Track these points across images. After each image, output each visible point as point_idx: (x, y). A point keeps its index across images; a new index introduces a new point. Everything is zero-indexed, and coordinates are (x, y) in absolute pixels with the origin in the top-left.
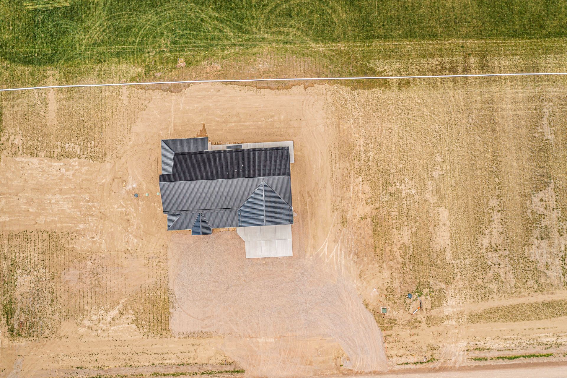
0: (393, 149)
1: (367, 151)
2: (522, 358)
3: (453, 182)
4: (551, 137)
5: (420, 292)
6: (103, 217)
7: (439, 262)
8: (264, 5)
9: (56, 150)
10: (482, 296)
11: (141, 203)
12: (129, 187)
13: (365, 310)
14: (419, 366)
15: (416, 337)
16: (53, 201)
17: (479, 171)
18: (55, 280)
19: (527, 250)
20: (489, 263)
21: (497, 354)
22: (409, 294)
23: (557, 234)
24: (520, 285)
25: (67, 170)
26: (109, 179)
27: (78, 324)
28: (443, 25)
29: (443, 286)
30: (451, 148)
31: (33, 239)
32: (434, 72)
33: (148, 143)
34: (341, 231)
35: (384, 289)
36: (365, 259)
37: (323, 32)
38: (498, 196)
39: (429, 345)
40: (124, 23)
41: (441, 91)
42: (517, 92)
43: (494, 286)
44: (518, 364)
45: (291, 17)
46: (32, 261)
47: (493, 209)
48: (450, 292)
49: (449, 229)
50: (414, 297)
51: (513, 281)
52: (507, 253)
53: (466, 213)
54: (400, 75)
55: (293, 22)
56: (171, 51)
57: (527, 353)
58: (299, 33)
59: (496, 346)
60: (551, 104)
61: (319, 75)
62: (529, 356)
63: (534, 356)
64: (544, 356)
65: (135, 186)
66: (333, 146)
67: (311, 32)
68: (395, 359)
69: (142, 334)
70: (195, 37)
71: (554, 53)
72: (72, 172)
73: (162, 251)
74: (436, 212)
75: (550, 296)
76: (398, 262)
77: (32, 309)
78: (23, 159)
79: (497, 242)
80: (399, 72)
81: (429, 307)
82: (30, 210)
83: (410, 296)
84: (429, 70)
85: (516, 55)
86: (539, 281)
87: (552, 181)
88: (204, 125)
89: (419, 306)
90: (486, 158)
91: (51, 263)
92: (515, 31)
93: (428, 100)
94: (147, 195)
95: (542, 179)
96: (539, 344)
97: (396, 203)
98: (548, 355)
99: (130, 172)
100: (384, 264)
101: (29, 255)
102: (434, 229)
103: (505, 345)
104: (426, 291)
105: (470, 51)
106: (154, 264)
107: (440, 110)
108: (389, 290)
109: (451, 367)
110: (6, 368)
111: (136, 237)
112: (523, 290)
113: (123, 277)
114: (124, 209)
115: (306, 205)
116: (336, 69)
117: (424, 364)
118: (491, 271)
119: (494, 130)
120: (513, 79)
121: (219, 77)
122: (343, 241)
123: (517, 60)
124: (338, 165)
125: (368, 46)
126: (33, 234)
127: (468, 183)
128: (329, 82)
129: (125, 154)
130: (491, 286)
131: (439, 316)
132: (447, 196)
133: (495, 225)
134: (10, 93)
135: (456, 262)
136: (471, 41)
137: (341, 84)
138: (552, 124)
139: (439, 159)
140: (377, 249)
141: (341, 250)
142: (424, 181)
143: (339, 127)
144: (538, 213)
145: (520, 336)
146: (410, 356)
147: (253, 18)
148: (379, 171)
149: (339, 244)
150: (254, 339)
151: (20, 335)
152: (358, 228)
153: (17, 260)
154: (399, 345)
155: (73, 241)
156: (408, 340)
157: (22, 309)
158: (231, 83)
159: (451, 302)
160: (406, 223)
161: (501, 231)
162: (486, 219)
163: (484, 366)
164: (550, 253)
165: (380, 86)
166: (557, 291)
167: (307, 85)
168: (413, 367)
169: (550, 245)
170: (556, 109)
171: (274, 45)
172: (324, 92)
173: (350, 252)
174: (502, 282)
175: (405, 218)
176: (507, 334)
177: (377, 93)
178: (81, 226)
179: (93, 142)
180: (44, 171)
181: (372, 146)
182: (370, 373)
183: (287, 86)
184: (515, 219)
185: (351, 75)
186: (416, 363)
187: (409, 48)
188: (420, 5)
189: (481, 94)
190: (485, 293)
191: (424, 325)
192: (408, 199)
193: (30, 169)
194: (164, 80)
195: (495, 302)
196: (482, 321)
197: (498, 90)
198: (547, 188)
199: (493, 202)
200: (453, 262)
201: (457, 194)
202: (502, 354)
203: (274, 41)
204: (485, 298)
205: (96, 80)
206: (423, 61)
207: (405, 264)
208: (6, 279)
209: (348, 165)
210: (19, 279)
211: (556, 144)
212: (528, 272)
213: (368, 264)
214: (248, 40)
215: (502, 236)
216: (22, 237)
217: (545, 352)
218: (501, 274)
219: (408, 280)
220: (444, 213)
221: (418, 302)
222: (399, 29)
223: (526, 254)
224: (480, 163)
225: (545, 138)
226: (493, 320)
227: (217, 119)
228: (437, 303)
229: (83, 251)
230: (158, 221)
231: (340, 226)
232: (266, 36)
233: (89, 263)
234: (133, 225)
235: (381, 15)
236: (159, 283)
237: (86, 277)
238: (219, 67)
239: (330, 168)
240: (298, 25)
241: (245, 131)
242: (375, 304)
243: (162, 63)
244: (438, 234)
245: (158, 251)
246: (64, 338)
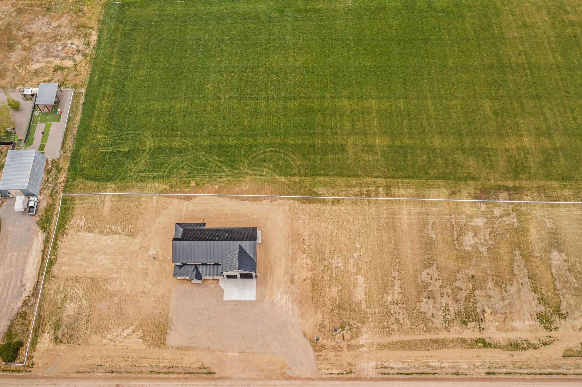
0: (328, 239)
1: (310, 239)
2: (415, 374)
3: (367, 260)
4: (434, 236)
5: (343, 329)
6: (130, 270)
7: (357, 309)
8: (249, 155)
9: (106, 230)
10: (387, 333)
11: (156, 263)
12: (150, 253)
13: (304, 338)
14: (340, 376)
15: (339, 357)
16: (99, 259)
17: (385, 254)
18: (92, 308)
19: (418, 305)
20: (392, 312)
21: (397, 371)
22: (335, 329)
23: (439, 295)
24: (414, 327)
25: (111, 241)
26: (137, 248)
27: (103, 337)
28: (362, 170)
29: (360, 325)
30: (366, 240)
31: (81, 281)
32: (356, 196)
33: (166, 228)
34: (290, 287)
35: (318, 325)
36: (306, 305)
37: (285, 171)
38: (398, 270)
39: (348, 363)
40: (159, 161)
41: (360, 206)
42: (410, 209)
43: (395, 327)
44: (412, 378)
45: (265, 162)
46: (78, 296)
47: (394, 278)
48: (364, 329)
49: (364, 289)
50: (339, 331)
51: (409, 324)
52: (405, 306)
53: (376, 279)
54: (334, 196)
55: (266, 165)
56: (187, 177)
57: (419, 371)
58: (270, 171)
59: (397, 366)
60: (433, 217)
61: (280, 194)
62: (420, 374)
63: (424, 373)
64: (432, 374)
65: (154, 253)
66: (287, 236)
67: (277, 171)
68: (323, 371)
69: (146, 345)
70: (204, 170)
71: (435, 188)
72: (114, 243)
73: (167, 293)
74: (355, 278)
75: (435, 335)
76: (328, 308)
77: (73, 325)
78: (83, 234)
79: (398, 299)
80: (333, 195)
81: (349, 338)
82: (83, 264)
83: (336, 330)
84: (353, 195)
85: (410, 188)
86: (427, 325)
87: (435, 262)
88: (204, 219)
89: (342, 337)
90: (390, 247)
91: (91, 297)
92: (409, 175)
93: (352, 212)
94: (161, 258)
95: (428, 261)
96: (428, 366)
97: (328, 271)
98: (434, 374)
99: (152, 244)
100: (319, 309)
101: (77, 292)
102: (354, 288)
103: (403, 366)
104: (347, 328)
105: (380, 185)
106: (161, 301)
107: (360, 217)
108: (322, 326)
109: (364, 378)
110: (48, 362)
111: (150, 283)
112: (416, 330)
113: (139, 308)
114: (145, 266)
115: (267, 269)
116: (293, 192)
117: (344, 375)
118: (394, 317)
119: (395, 231)
120: (407, 202)
121: (216, 193)
122: (290, 293)
123: (411, 191)
124: (290, 247)
125: (314, 179)
126: (82, 278)
127: (377, 261)
128: (287, 198)
129: (150, 234)
130: (393, 327)
131: (356, 344)
132: (363, 269)
133: (396, 288)
134: (82, 196)
135: (369, 310)
136: (380, 179)
137: (295, 200)
138: (434, 229)
139: (358, 246)
140: (314, 299)
141: (289, 299)
142: (348, 259)
143: (292, 225)
144: (426, 282)
145: (414, 361)
146: (334, 369)
147: (241, 161)
148: (317, 251)
149: (288, 296)
150: (224, 353)
151: (61, 342)
152: (302, 286)
153: (68, 294)
154: (327, 362)
155: (108, 284)
156: (334, 359)
157: (66, 325)
158: (224, 196)
159: (365, 336)
160: (334, 284)
161: (401, 292)
162: (390, 284)
163: (387, 378)
164: (435, 307)
165: (320, 202)
166: (441, 332)
167: (273, 199)
168: (337, 376)
169: (435, 302)
170: (436, 220)
171: (253, 176)
172: (284, 204)
173: (295, 300)
174: (401, 324)
175: (334, 281)
176: (405, 359)
177: (318, 206)
178: (115, 275)
179: (130, 226)
180: (96, 241)
181: (314, 236)
182: (305, 379)
183: (260, 200)
184: (410, 285)
185: (302, 195)
186: (338, 374)
187: (340, 181)
188: (348, 158)
189: (387, 209)
190: (389, 331)
191: (345, 350)
192: (337, 269)
193: (87, 240)
194: (181, 193)
195: (396, 337)
196: (387, 350)
197: (398, 207)
198: (432, 267)
199: (395, 274)
200: (367, 310)
201: (370, 268)
202: (400, 371)
203: (253, 174)
204: (389, 334)
205: (138, 191)
206: (348, 189)
207: (333, 310)
208: (59, 306)
209: (297, 247)
210: (68, 306)
211: (437, 241)
212: (420, 319)
213: (307, 308)
214: (237, 173)
215: (401, 295)
216: (74, 280)
217: (432, 372)
218: (400, 319)
219: (335, 320)
220: (361, 279)
221: (341, 334)
222: (334, 171)
223: (418, 307)
224: (386, 250)
225: (430, 237)
226: (395, 349)
227: (213, 216)
228: (355, 336)
229: (114, 291)
230: (166, 275)
231: (289, 284)
232: (248, 171)
233: (116, 298)
234: (150, 276)
235: (323, 163)
236: (162, 313)
237: (113, 307)
238: (217, 187)
239: (284, 248)
240: (269, 166)
241: (230, 224)
242: (311, 334)
243: (181, 184)
244: (356, 291)
245: (164, 293)
246: (91, 346)
